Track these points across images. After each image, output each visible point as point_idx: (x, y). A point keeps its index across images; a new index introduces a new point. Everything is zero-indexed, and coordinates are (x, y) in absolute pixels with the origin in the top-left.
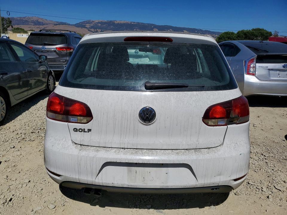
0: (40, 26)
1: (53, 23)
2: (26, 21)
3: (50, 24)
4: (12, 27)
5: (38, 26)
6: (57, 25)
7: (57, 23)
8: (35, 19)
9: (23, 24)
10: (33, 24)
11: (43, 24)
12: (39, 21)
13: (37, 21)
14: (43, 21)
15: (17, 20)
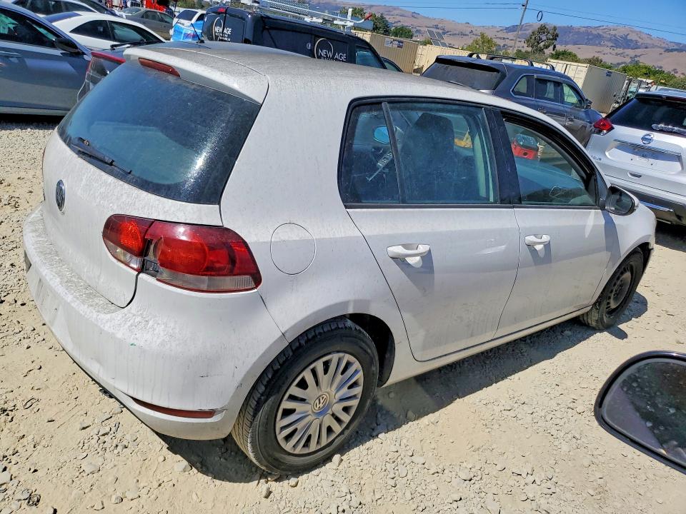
0: (625, 50)
1: (663, 45)
2: (599, 36)
3: (654, 46)
4: (555, 47)
5: (620, 51)
6: (672, 50)
7: (676, 47)
8: (621, 32)
9: (586, 44)
10: (610, 44)
11: (636, 46)
12: (629, 38)
13: (625, 38)
14: (638, 39)
15: (578, 33)
